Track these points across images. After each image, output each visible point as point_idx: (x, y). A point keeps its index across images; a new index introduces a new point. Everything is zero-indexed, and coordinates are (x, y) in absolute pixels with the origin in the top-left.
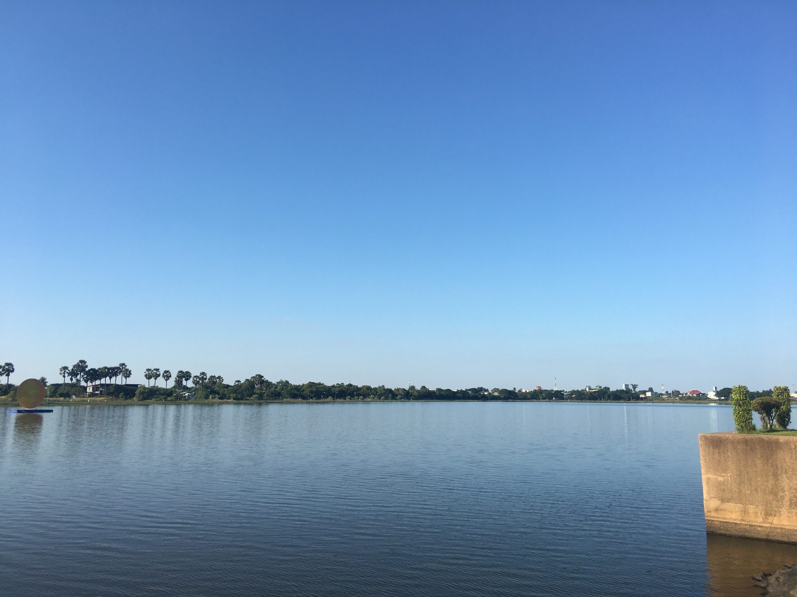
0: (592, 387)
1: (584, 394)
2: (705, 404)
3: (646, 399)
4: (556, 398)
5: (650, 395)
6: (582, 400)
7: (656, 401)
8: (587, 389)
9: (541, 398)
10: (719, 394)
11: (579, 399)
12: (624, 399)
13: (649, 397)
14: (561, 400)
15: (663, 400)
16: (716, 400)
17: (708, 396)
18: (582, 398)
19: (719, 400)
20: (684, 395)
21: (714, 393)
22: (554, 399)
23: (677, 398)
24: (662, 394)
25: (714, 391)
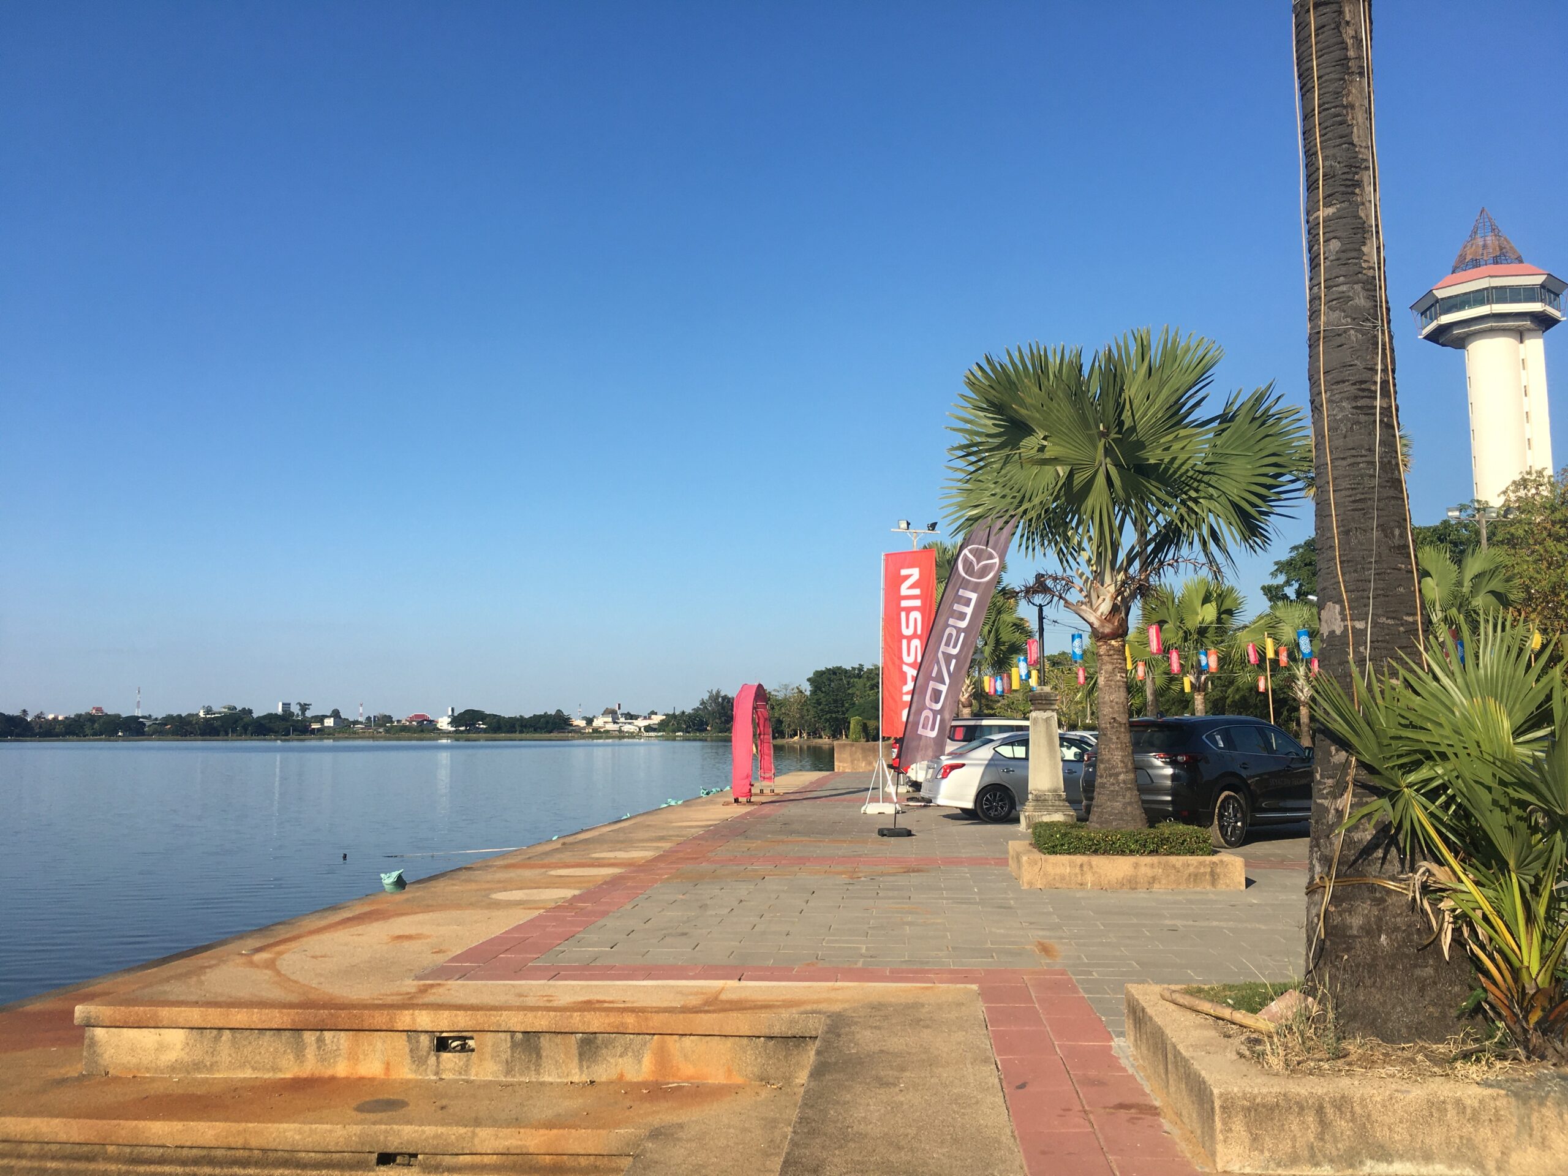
0: (215, 709)
1: (189, 723)
2: (430, 739)
3: (323, 733)
4: (126, 731)
5: (332, 725)
6: (186, 736)
7: (340, 735)
8: (202, 714)
9: (88, 731)
10: (456, 721)
11: (177, 735)
12: (276, 732)
13: (329, 727)
14: (138, 736)
15: (355, 733)
16: (450, 732)
17: (439, 726)
18: (187, 731)
19: (456, 732)
20: (396, 724)
21: (450, 720)
22: (120, 734)
23: (381, 730)
24: (356, 722)
25: (449, 717)
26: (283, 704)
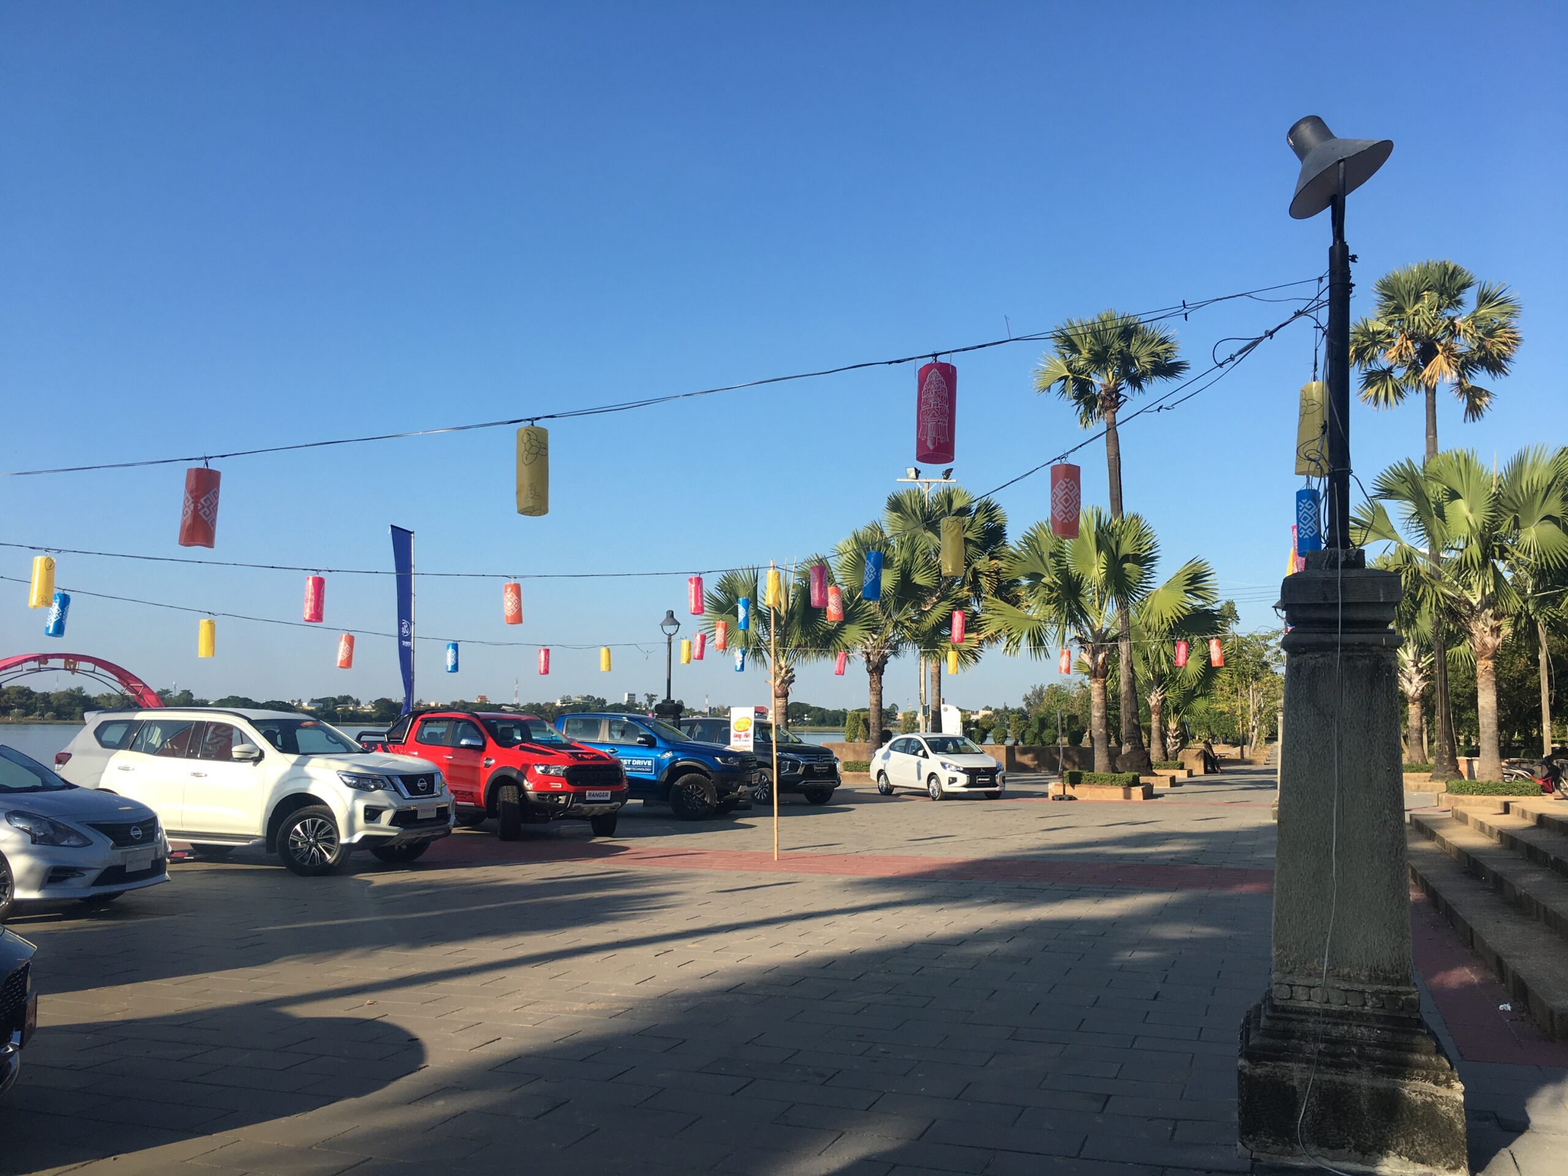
26: (629, 695)
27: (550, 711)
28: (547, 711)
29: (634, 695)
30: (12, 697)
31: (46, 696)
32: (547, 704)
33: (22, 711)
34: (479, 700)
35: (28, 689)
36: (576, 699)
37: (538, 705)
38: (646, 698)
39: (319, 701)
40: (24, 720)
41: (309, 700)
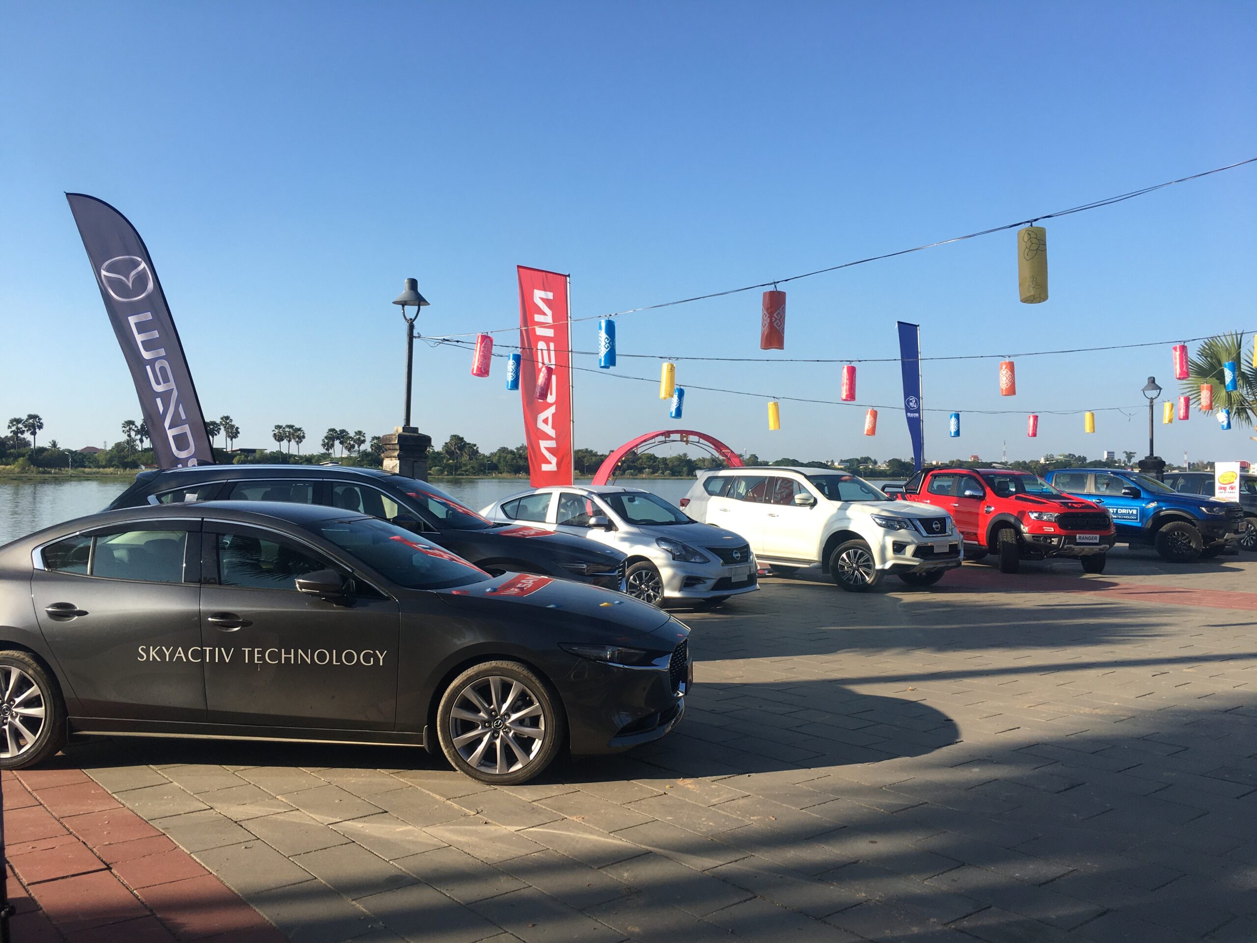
0: (1054, 457)
8: (1042, 461)
26: (1108, 453)
27: (1035, 468)
28: (1033, 467)
29: (1113, 453)
30: (644, 461)
31: (664, 459)
32: (1032, 462)
33: (651, 470)
34: (972, 459)
35: (653, 455)
36: (1058, 456)
37: (1025, 462)
38: (1125, 455)
39: (846, 461)
40: (653, 476)
41: (840, 460)
